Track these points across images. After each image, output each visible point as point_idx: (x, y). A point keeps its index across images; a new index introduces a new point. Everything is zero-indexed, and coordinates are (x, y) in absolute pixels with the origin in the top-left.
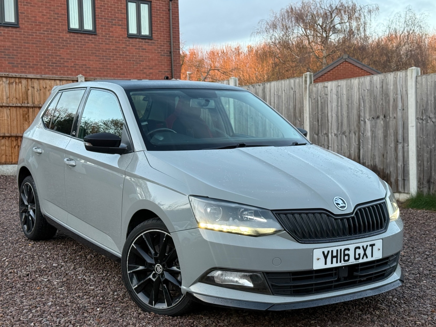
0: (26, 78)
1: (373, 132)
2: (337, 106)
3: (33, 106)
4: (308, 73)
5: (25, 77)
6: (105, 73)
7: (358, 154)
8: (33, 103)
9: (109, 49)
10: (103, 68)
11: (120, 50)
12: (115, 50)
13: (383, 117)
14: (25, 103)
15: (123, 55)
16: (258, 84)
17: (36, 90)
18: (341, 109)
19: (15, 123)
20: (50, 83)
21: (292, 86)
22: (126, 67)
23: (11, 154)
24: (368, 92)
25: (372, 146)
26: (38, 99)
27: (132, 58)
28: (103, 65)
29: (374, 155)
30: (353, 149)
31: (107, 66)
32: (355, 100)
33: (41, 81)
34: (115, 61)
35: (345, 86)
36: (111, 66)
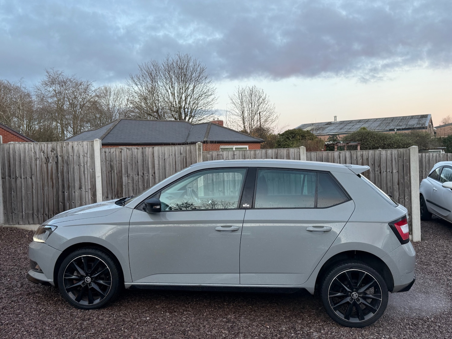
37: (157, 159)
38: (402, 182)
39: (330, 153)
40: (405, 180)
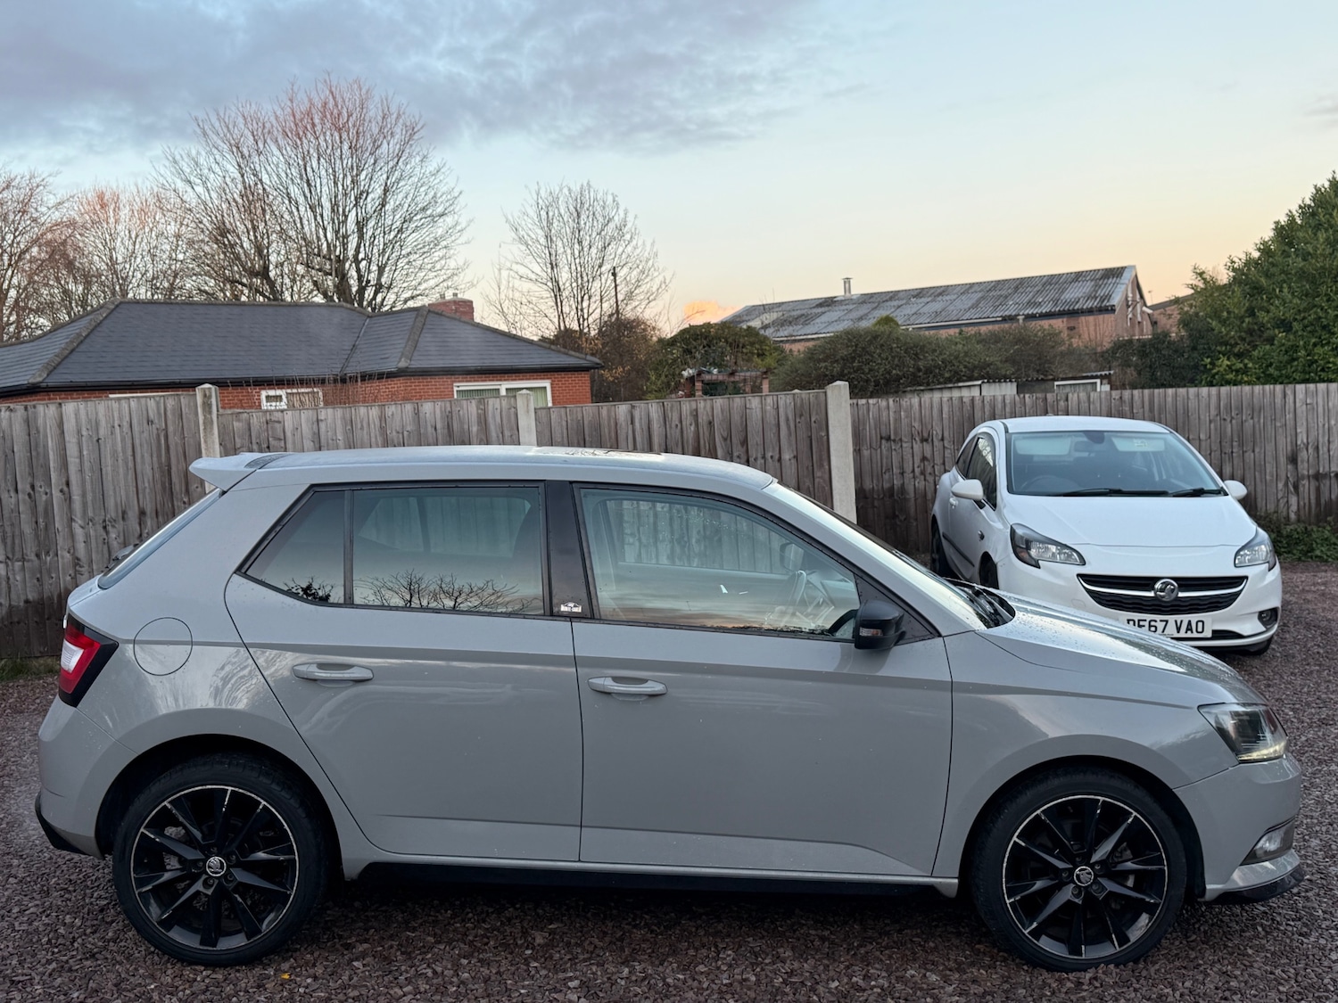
37: (75, 440)
38: (809, 488)
39: (605, 408)
40: (817, 480)
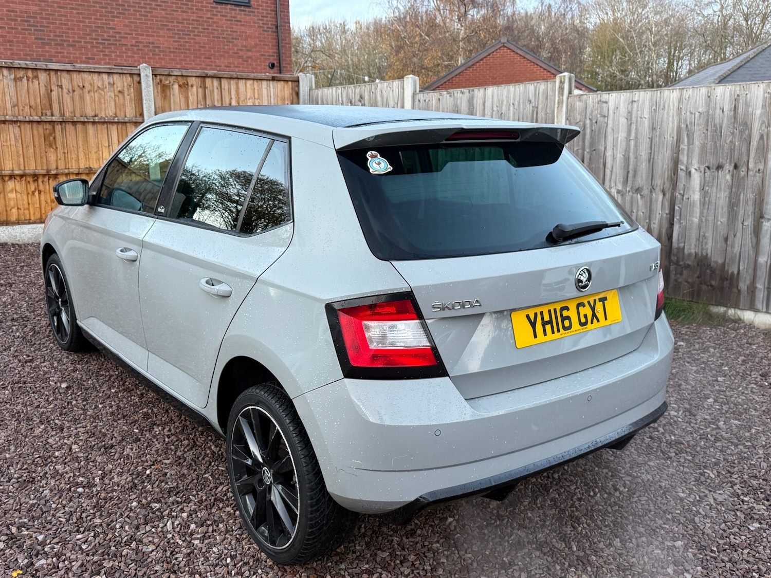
0: (45, 70)
1: (704, 193)
2: (628, 140)
3: (61, 120)
4: (566, 74)
5: (44, 67)
6: (183, 55)
7: (667, 230)
8: (62, 115)
9: (187, 20)
10: (179, 49)
11: (203, 21)
12: (197, 21)
13: (731, 168)
14: (46, 115)
15: (208, 29)
16: (459, 90)
17: (65, 91)
18: (636, 146)
19: (31, 151)
20: (90, 78)
21: (531, 96)
22: (213, 48)
23: (26, 206)
24: (700, 116)
25: (701, 220)
26: (71, 108)
27: (221, 34)
28: (180, 44)
29: (704, 236)
30: (657, 221)
31: (184, 46)
32: (670, 131)
33: (75, 75)
34: (197, 38)
35: (647, 103)
36: (191, 46)
